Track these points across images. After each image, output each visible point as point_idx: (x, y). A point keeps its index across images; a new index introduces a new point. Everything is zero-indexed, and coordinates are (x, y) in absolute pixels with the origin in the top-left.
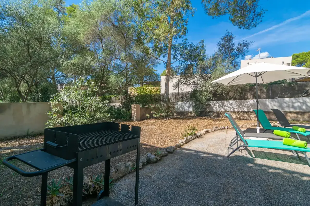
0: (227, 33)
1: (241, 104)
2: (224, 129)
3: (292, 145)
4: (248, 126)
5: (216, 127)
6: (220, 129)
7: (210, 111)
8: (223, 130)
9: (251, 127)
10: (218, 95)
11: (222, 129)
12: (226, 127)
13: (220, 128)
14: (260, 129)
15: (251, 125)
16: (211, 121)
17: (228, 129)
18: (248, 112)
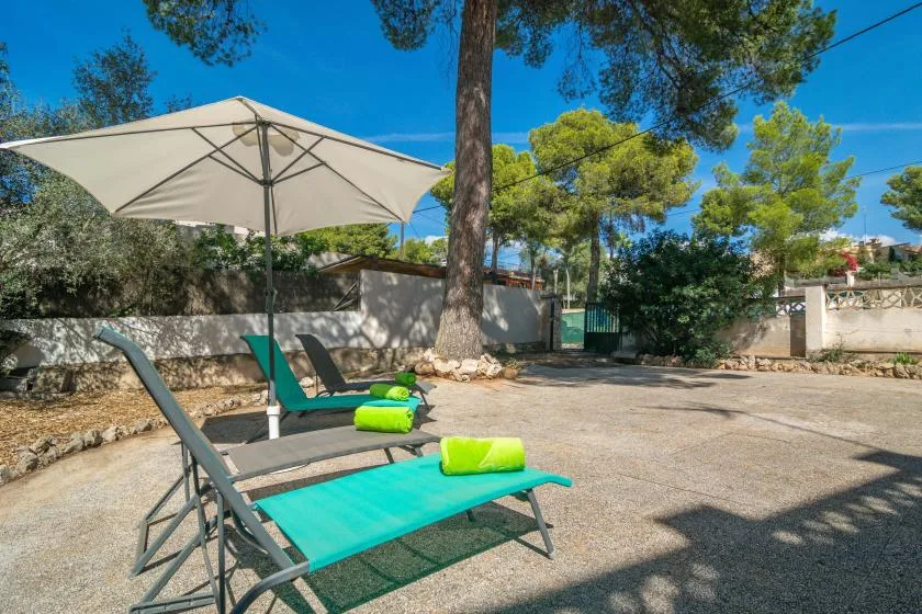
0: (126, 44)
1: (168, 328)
2: (98, 443)
3: (482, 466)
4: (210, 411)
5: (46, 447)
6: (72, 451)
7: (23, 365)
8: (89, 455)
9: (223, 411)
10: (70, 290)
11: (84, 449)
12: (109, 435)
13: (72, 444)
14: (283, 417)
15: (222, 406)
16: (23, 413)
17: (117, 439)
18: (197, 358)
